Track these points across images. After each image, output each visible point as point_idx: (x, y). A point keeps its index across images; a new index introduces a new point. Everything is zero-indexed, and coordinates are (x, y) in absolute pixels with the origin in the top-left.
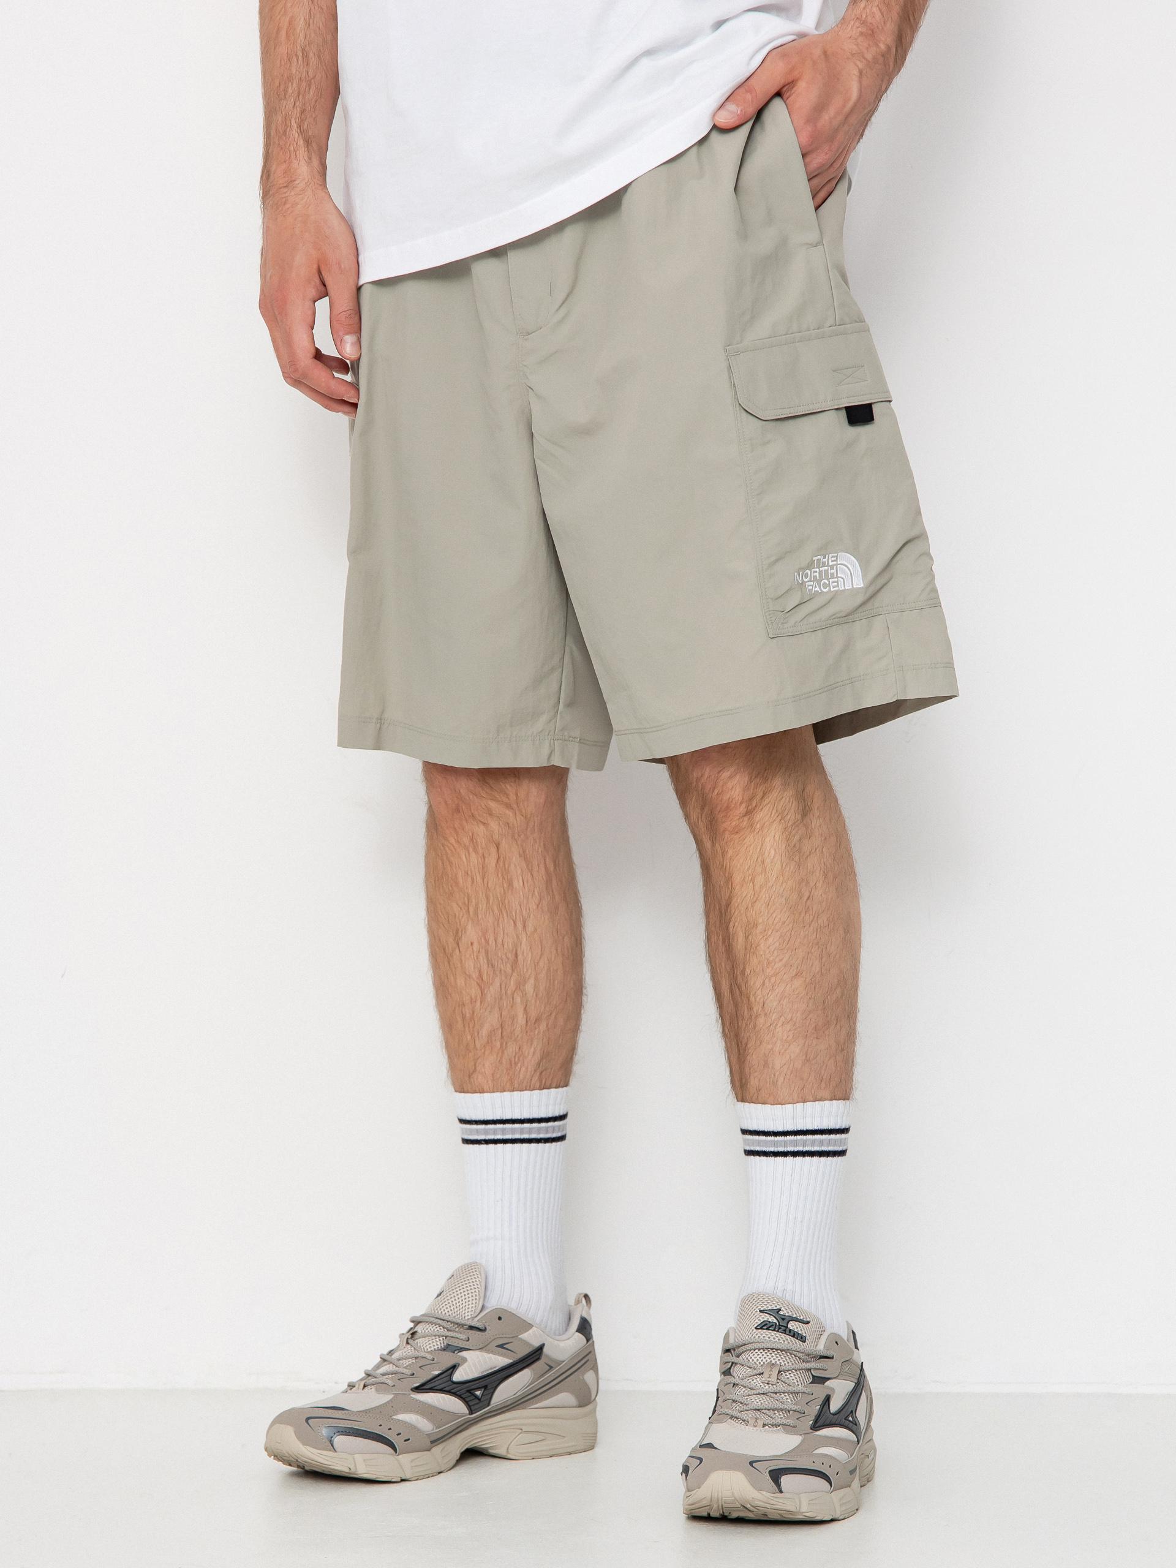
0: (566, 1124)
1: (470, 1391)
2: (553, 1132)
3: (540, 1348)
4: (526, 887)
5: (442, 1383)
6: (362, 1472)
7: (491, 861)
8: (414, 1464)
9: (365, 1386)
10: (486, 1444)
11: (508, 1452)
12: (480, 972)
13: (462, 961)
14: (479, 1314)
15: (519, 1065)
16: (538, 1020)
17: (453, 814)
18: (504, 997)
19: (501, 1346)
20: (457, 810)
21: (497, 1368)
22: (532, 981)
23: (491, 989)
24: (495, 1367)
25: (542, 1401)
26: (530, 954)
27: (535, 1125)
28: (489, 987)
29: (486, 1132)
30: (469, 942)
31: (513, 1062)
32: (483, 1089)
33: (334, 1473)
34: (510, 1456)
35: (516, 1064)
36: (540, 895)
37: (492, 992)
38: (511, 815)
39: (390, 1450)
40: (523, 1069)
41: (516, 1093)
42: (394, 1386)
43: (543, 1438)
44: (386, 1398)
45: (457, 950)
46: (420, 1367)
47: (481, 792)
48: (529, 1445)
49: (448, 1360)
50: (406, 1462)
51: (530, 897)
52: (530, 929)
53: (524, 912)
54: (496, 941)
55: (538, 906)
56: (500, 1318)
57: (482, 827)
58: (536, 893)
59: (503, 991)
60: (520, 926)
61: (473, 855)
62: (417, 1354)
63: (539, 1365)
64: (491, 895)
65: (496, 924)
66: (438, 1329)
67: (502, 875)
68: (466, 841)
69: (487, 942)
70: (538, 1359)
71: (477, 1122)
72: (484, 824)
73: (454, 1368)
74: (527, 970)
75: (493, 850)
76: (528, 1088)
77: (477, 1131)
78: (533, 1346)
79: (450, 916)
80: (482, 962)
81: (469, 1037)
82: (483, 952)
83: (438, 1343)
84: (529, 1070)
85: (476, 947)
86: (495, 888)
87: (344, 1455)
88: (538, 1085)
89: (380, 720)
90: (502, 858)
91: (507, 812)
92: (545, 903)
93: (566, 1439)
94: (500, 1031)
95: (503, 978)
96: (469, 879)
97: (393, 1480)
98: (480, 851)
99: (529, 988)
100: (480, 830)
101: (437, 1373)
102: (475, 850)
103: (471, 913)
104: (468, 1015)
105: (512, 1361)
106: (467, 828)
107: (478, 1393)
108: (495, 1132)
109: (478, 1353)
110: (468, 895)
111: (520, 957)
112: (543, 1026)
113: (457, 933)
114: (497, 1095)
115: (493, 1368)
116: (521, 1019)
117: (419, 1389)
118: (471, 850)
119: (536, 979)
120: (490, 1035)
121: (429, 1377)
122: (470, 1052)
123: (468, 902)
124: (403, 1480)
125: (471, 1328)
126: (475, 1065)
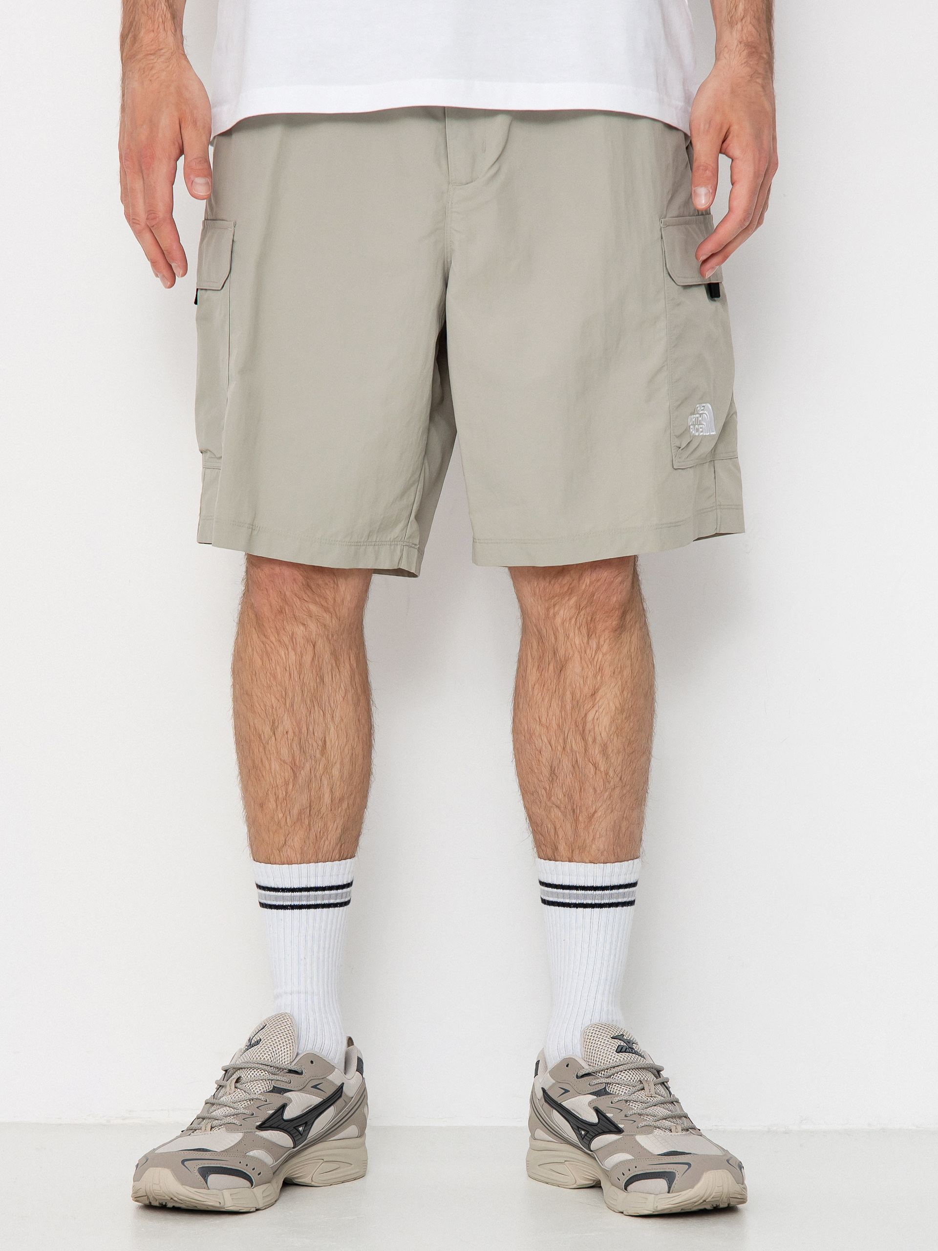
0: (350, 892)
1: (296, 1128)
2: (342, 898)
3: (341, 1087)
4: (335, 682)
5: (275, 1122)
6: (229, 1206)
7: (308, 658)
8: (265, 1195)
9: (212, 1128)
10: (296, 1174)
11: (312, 1181)
12: (293, 757)
13: (277, 748)
14: (296, 1057)
15: (323, 839)
16: (341, 800)
17: (276, 616)
18: (313, 780)
19: (315, 1087)
20: (281, 611)
21: (312, 1106)
22: (338, 765)
23: (302, 772)
24: (311, 1106)
25: (337, 1134)
26: (337, 741)
27: (333, 892)
28: (300, 771)
29: (292, 899)
30: (285, 731)
31: (318, 837)
32: (292, 861)
33: (211, 1208)
34: (313, 1184)
35: (321, 838)
36: (346, 690)
37: (303, 774)
38: (328, 617)
39: (248, 1183)
40: (327, 843)
41: (320, 864)
42: (241, 1125)
43: (338, 1166)
44: (237, 1137)
45: (273, 738)
46: (257, 1108)
47: (304, 595)
48: (330, 1173)
49: (276, 1101)
50: (260, 1194)
51: (337, 690)
52: (337, 719)
53: (332, 704)
54: (307, 730)
55: (344, 699)
56: (312, 1062)
57: (302, 628)
58: (342, 686)
59: (313, 775)
60: (328, 716)
61: (292, 653)
62: (249, 1097)
63: (340, 1102)
64: (306, 690)
65: (308, 714)
66: (264, 1073)
67: (316, 671)
68: (286, 639)
69: (300, 731)
70: (340, 1096)
71: (284, 890)
72: (304, 624)
73: (284, 1107)
74: (334, 756)
75: (310, 648)
76: (330, 860)
77: (283, 898)
78: (337, 1086)
79: (267, 707)
80: (295, 749)
81: (281, 815)
82: (296, 739)
83: (266, 1086)
84: (332, 843)
85: (291, 732)
86: (309, 683)
87: (215, 1192)
88: (337, 857)
89: (252, 527)
90: (316, 657)
91: (325, 615)
92: (350, 695)
93: (353, 1166)
94: (308, 810)
95: (313, 763)
96: (287, 674)
97: (251, 1210)
98: (299, 651)
99: (335, 772)
100: (300, 630)
101: (271, 1112)
102: (294, 649)
103: (288, 705)
104: (280, 796)
105: (322, 1100)
106: (287, 628)
107: (301, 1129)
108: (300, 898)
109: (298, 1093)
110: (286, 688)
111: (328, 743)
112: (345, 805)
113: (274, 722)
114: (304, 866)
115: (309, 1107)
116: (327, 799)
117: (261, 1127)
118: (290, 649)
119: (342, 764)
120: (300, 813)
121: (267, 1117)
122: (281, 828)
123: (285, 695)
124: (257, 1210)
125: (290, 1071)
126: (285, 840)
